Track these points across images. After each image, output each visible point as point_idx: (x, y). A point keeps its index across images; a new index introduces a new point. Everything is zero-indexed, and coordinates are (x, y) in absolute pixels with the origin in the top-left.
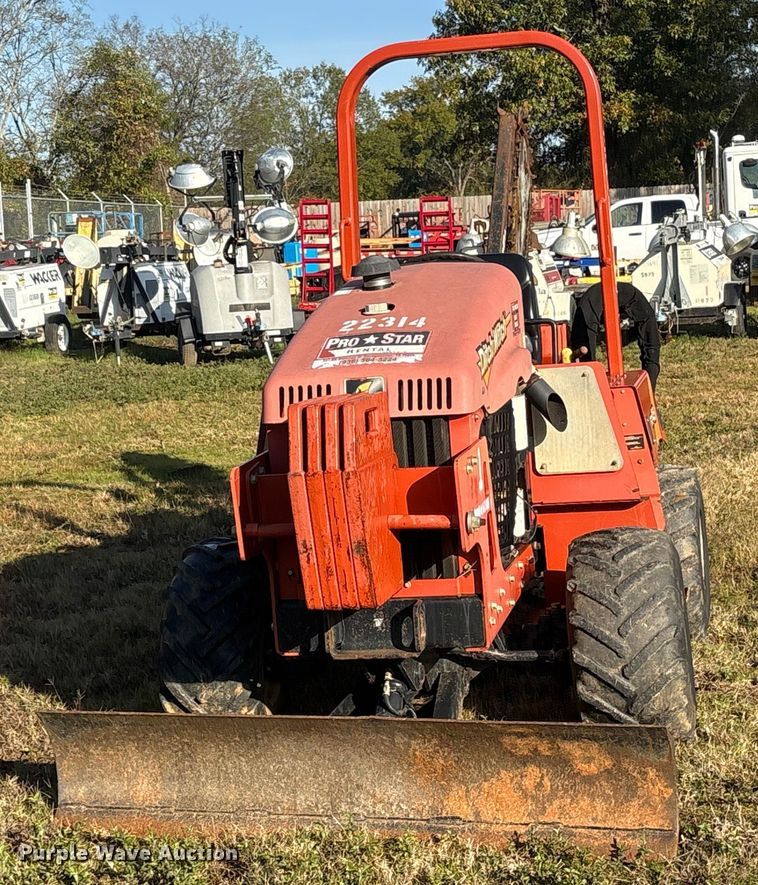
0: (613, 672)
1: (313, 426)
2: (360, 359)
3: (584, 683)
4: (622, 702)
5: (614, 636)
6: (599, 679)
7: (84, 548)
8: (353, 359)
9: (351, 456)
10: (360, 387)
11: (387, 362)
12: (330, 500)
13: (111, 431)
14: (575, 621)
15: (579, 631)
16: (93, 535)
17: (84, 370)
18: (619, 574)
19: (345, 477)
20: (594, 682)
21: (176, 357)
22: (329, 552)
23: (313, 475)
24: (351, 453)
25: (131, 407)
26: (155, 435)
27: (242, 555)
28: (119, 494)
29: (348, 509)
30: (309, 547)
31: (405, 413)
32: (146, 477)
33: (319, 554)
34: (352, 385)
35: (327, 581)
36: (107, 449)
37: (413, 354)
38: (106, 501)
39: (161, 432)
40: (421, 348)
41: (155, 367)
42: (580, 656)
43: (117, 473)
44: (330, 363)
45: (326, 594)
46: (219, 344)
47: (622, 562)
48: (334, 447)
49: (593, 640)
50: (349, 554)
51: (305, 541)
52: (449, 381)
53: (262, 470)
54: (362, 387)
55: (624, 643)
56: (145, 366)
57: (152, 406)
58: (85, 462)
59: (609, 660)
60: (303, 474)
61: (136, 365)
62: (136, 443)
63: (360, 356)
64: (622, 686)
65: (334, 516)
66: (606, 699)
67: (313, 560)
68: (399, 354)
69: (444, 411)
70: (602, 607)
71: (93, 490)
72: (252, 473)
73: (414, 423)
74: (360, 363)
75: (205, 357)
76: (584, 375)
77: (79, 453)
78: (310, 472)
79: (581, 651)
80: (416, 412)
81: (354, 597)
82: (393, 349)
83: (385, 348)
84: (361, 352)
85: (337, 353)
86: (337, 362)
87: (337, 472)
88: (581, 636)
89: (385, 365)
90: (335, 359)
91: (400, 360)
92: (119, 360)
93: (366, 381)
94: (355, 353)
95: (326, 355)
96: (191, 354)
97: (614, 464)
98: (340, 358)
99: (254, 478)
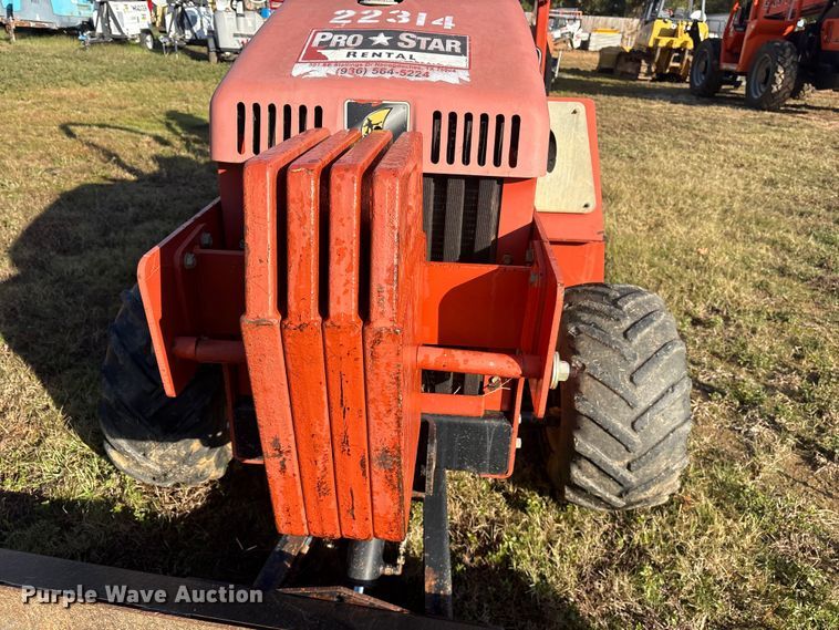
0: (617, 466)
1: (303, 220)
2: (370, 68)
3: (580, 468)
4: (618, 489)
5: (627, 430)
6: (599, 469)
7: (123, 181)
8: (358, 67)
9: (386, 295)
10: (371, 116)
11: (413, 78)
12: (334, 377)
13: (163, 96)
14: (581, 407)
15: (585, 418)
16: (131, 170)
17: (157, 60)
18: (635, 357)
19: (370, 337)
20: (593, 470)
21: (206, 58)
22: (326, 461)
23: (300, 327)
24: (386, 287)
25: (178, 82)
26: (187, 101)
27: (170, 390)
28: (158, 139)
29: (371, 396)
30: (284, 448)
31: (443, 168)
32: (179, 130)
33: (305, 461)
34: (357, 112)
35: (318, 502)
36: (157, 107)
37: (454, 69)
38: (149, 143)
39: (191, 100)
40: (462, 61)
41: (195, 62)
42: (583, 444)
43: (159, 124)
44: (320, 71)
45: (313, 517)
46: (228, 54)
47: (636, 341)
48: (349, 270)
49: (600, 431)
50: (363, 465)
51: (277, 440)
52: (516, 120)
53: (206, 239)
54: (375, 117)
55: (636, 438)
56: (190, 60)
57: (189, 84)
58: (143, 115)
59: (615, 452)
60: (276, 320)
61: (185, 59)
62: (176, 105)
63: (368, 62)
64: (624, 479)
65: (337, 405)
66: (600, 485)
67: (292, 467)
68: (431, 67)
69: (504, 170)
70: (615, 396)
71: (142, 134)
72: (189, 249)
73: (451, 183)
74: (370, 74)
75: (221, 60)
76: (575, 112)
77: (140, 108)
78: (293, 321)
79: (585, 438)
80: (458, 168)
81: (365, 527)
82: (419, 57)
83: (407, 54)
84: (369, 58)
85: (330, 55)
86: (332, 70)
87: (353, 327)
88: (587, 424)
89: (412, 84)
90: (329, 64)
91: (435, 77)
92: (177, 56)
93: (381, 107)
94: (359, 57)
95: (313, 56)
96: (214, 57)
97: (586, 206)
98: (336, 63)
99: (189, 260)
